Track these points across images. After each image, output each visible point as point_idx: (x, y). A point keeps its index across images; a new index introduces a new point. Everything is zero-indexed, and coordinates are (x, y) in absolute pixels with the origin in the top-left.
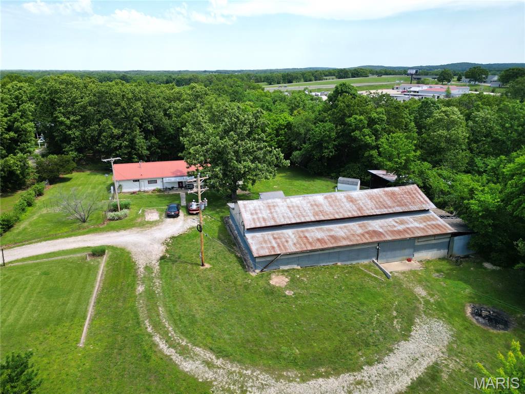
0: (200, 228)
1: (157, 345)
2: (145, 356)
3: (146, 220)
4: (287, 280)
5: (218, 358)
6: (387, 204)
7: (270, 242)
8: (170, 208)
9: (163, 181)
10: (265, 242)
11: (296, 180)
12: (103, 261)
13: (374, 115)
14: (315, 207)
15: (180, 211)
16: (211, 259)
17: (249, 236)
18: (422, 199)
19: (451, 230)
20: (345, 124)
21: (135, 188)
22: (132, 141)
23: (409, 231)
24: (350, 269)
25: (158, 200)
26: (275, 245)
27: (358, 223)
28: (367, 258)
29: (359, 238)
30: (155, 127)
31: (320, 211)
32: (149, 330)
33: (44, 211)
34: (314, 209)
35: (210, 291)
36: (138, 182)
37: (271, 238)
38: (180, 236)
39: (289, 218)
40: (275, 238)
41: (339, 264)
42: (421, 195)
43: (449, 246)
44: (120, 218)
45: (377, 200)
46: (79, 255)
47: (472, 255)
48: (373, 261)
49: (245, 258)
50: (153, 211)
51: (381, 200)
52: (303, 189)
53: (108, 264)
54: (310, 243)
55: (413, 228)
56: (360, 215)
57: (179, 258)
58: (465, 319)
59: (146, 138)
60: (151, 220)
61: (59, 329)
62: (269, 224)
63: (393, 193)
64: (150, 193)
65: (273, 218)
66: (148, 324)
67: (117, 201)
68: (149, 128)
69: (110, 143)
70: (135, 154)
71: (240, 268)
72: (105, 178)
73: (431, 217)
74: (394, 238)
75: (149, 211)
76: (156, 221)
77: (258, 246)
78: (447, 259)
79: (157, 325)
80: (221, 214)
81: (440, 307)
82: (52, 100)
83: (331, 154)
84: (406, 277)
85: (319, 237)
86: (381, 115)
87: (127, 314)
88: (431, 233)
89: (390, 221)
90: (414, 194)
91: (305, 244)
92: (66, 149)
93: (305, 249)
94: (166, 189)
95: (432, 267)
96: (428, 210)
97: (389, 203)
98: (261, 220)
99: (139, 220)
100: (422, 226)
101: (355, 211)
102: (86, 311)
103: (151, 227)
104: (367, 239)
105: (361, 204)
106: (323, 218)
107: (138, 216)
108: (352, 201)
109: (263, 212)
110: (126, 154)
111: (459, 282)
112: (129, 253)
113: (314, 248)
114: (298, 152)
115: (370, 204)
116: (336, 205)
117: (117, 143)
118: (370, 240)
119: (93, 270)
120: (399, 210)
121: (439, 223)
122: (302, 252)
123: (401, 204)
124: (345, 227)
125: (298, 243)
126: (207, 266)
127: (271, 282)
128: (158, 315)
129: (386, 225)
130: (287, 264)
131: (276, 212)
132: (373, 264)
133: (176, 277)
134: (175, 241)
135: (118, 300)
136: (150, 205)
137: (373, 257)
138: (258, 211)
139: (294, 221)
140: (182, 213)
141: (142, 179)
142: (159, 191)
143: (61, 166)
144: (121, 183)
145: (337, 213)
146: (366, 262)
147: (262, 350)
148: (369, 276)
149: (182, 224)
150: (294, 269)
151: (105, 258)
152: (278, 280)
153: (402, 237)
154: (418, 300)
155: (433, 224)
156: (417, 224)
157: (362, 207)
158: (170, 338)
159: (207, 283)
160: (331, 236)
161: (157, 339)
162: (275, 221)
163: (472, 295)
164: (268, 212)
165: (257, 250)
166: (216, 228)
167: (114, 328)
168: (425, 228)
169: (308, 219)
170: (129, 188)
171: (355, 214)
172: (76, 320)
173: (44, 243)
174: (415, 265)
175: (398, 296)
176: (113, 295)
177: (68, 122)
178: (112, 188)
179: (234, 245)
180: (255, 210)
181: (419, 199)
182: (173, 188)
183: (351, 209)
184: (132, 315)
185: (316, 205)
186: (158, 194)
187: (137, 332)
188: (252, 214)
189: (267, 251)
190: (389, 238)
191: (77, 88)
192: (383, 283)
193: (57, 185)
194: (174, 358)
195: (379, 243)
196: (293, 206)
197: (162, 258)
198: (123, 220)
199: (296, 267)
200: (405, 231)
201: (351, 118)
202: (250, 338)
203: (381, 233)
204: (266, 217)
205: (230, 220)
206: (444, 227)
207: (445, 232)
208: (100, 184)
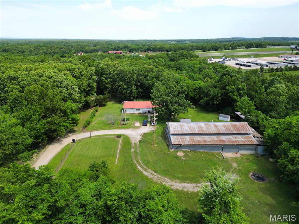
0: (154, 132)
1: (137, 167)
2: (134, 169)
3: (135, 126)
4: (184, 154)
5: (155, 173)
6: (231, 130)
7: (179, 140)
8: (144, 122)
9: (142, 110)
10: (177, 139)
11: (201, 113)
12: (121, 139)
13: (240, 86)
14: (200, 128)
15: (148, 123)
16: (157, 143)
17: (171, 136)
18: (248, 129)
19: (256, 143)
20: (226, 89)
21: (131, 111)
22: (131, 91)
23: (237, 142)
24: (209, 153)
25: (140, 118)
26: (181, 141)
27: (216, 136)
28: (218, 150)
29: (215, 142)
30: (141, 84)
31: (201, 130)
32: (135, 162)
33: (99, 119)
34: (199, 129)
35: (155, 154)
36: (132, 110)
37: (180, 138)
38: (147, 133)
39: (188, 131)
40: (181, 138)
41: (206, 151)
42: (248, 127)
43: (256, 150)
44: (126, 124)
45: (227, 127)
46: (113, 136)
47: (267, 155)
48: (220, 152)
49: (169, 145)
50: (137, 122)
51: (229, 128)
52: (202, 118)
53: (122, 141)
54: (195, 142)
55: (240, 140)
56: (218, 133)
57: (146, 141)
58: (248, 176)
59: (136, 89)
60: (137, 126)
61: (109, 158)
62: (179, 133)
63: (235, 125)
64: (137, 114)
65: (182, 131)
66: (135, 161)
67: (125, 117)
68: (138, 84)
69: (122, 91)
70: (132, 96)
71: (167, 148)
72: (119, 106)
73: (250, 137)
74: (230, 144)
75: (136, 122)
76: (139, 127)
77: (174, 141)
78: (254, 155)
79: (138, 161)
80: (164, 126)
81: (240, 171)
82: (102, 72)
83: (218, 103)
84: (232, 159)
85: (199, 140)
86: (244, 87)
87: (129, 157)
88: (247, 143)
89: (231, 137)
90: (245, 126)
91: (192, 142)
92: (105, 92)
93: (192, 144)
94: (143, 113)
95: (245, 157)
96: (250, 134)
97: (232, 129)
98: (177, 131)
99: (132, 126)
100: (244, 140)
101: (216, 131)
102: (117, 154)
103: (137, 129)
104: (218, 143)
105: (220, 128)
106: (202, 133)
107: (132, 124)
108: (216, 127)
109: (178, 128)
110: (128, 96)
111: (254, 164)
112: (129, 138)
113: (195, 144)
114: (203, 100)
115: (223, 129)
116: (209, 128)
117: (125, 92)
118: (219, 143)
119: (117, 142)
120: (236, 132)
121: (252, 140)
122: (190, 145)
123: (237, 130)
124: (211, 137)
125: (190, 141)
126: (155, 145)
127: (177, 154)
128: (138, 159)
129: (228, 138)
130: (185, 149)
131: (183, 128)
132: (220, 153)
133: (144, 148)
134: (145, 135)
135: (126, 152)
136: (137, 120)
137: (220, 150)
138: (176, 127)
139: (189, 133)
140: (148, 124)
141: (134, 108)
142: (140, 113)
143: (104, 100)
144: (126, 109)
145: (208, 131)
146: (217, 152)
147: (169, 173)
148: (216, 157)
149: (147, 129)
150: (187, 151)
151: (121, 138)
152: (180, 154)
153: (233, 144)
154: (232, 167)
155: (249, 140)
156: (242, 139)
157: (219, 130)
158: (141, 166)
159: (155, 151)
160: (204, 140)
161: (137, 165)
162: (182, 132)
163: (256, 169)
164: (180, 128)
165: (174, 142)
166: (160, 132)
167: (125, 160)
168: (245, 141)
169: (195, 133)
170: (129, 111)
171: (216, 132)
172: (114, 157)
173: (101, 131)
174: (238, 155)
175: (225, 165)
176: (124, 151)
177: (107, 82)
178: (123, 111)
179: (167, 139)
180: (175, 127)
181: (246, 129)
182: (146, 113)
183: (214, 130)
184: (130, 157)
185: (200, 127)
186: (140, 115)
187: (132, 163)
188: (174, 128)
189: (177, 143)
190: (227, 143)
191: (111, 67)
192: (221, 160)
193: (102, 107)
194: (142, 171)
195: (223, 145)
196: (191, 127)
197: (140, 141)
198: (127, 125)
199: (188, 150)
200: (236, 141)
201: (229, 87)
202: (166, 170)
203: (225, 141)
204: (179, 130)
205: (167, 129)
206: (254, 142)
207: (253, 144)
208: (117, 108)
